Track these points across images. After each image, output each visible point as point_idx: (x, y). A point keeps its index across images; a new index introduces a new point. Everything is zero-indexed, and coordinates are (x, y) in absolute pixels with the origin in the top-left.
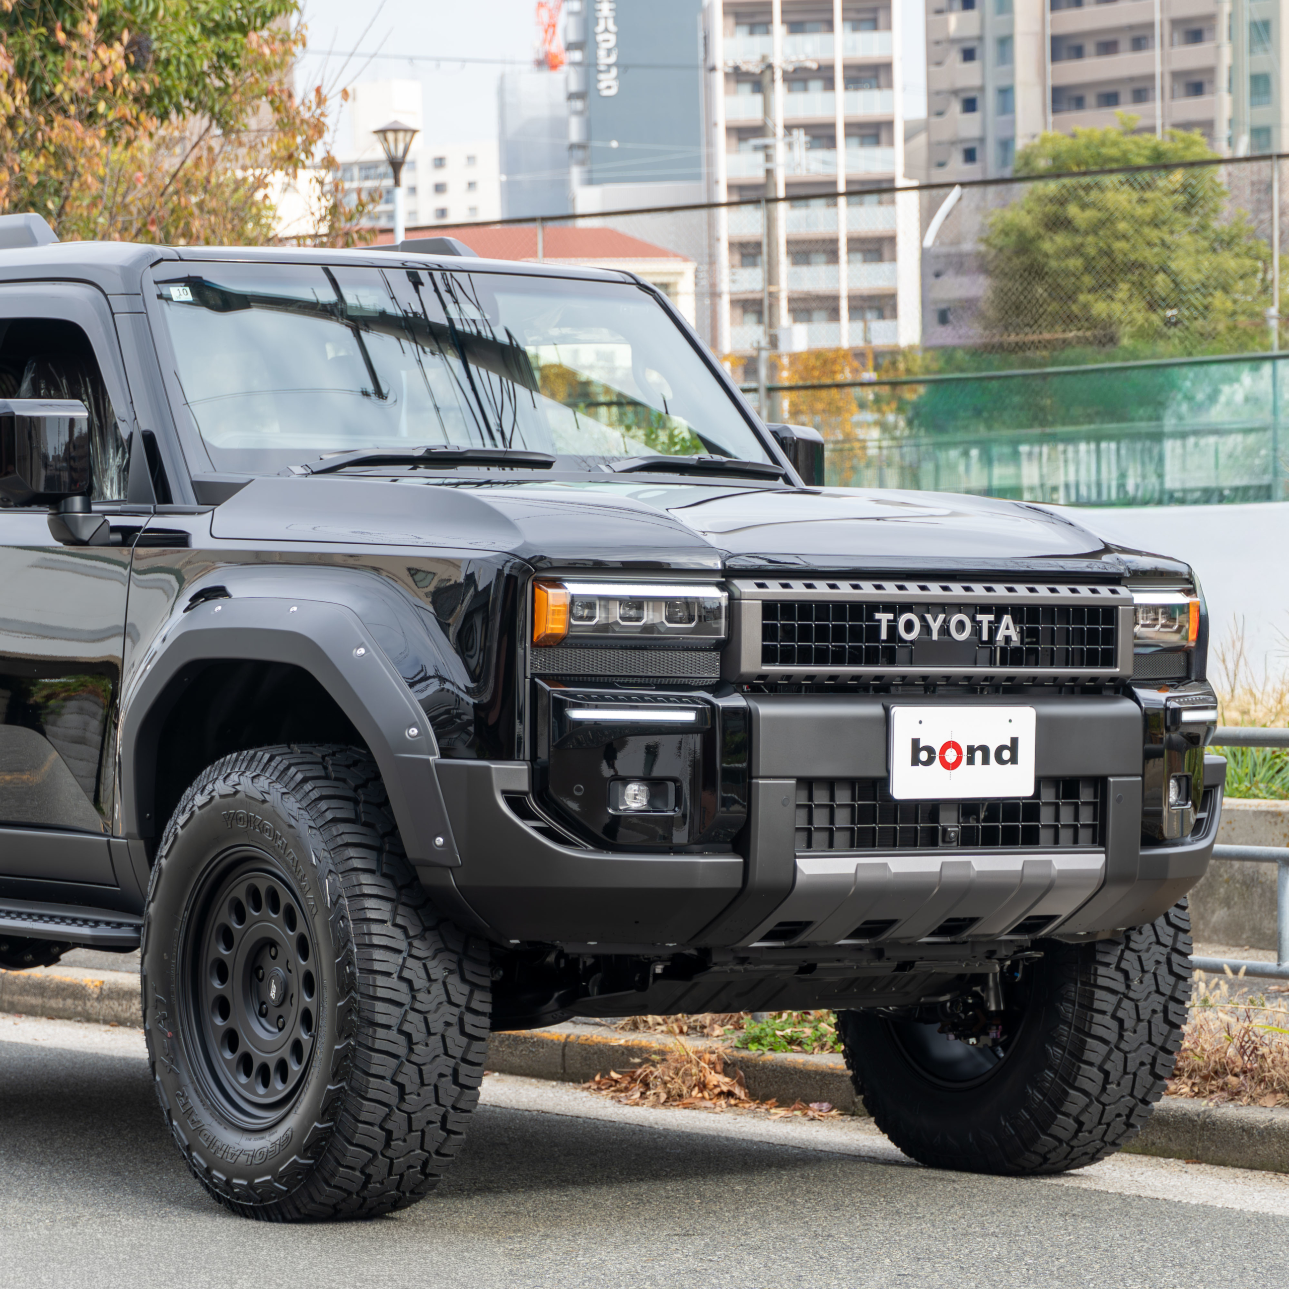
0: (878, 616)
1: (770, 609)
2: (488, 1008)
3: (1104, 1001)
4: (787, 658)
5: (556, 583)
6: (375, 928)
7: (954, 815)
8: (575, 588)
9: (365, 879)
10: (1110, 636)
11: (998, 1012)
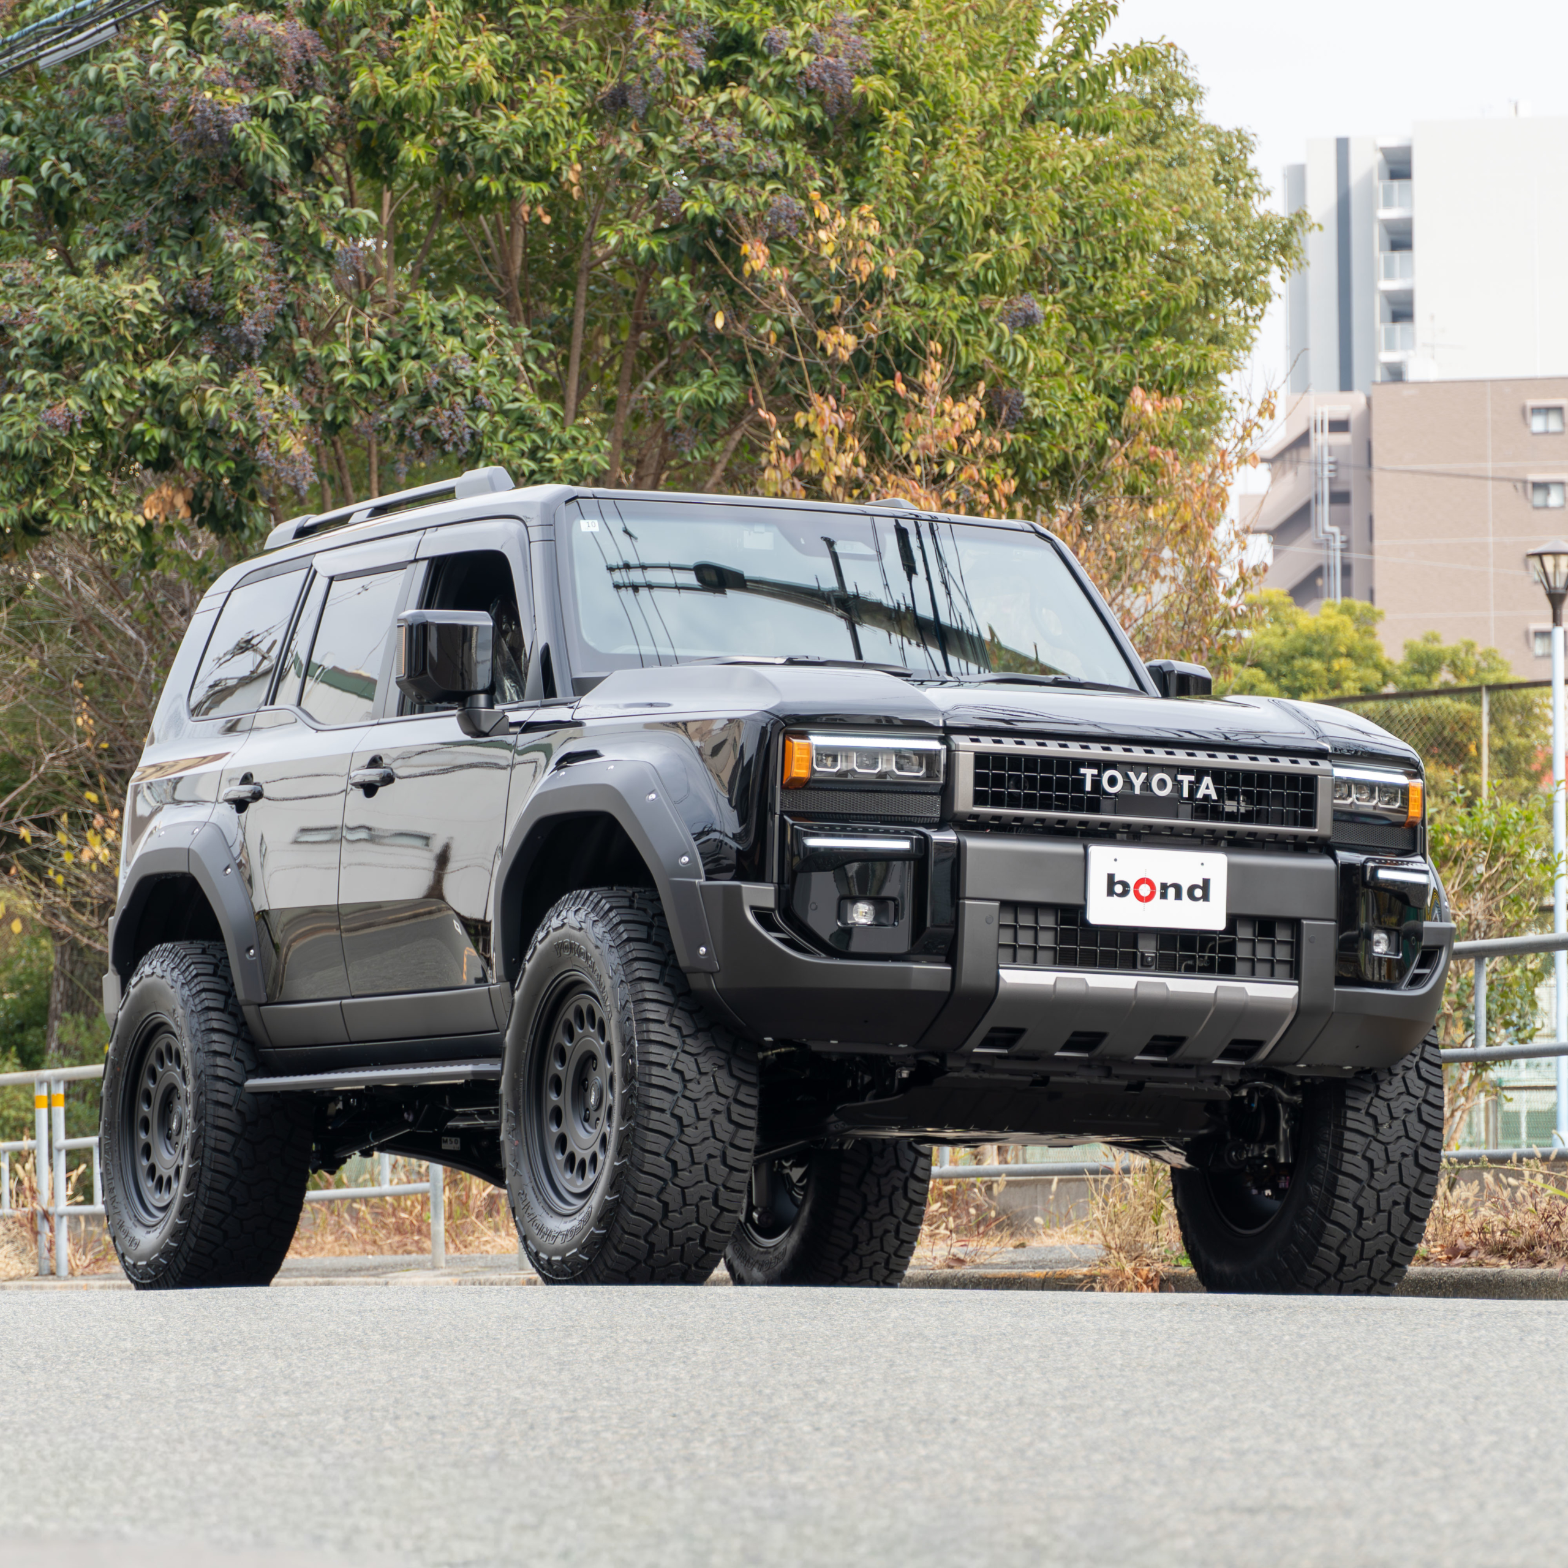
0: (1083, 771)
1: (981, 759)
2: (754, 1101)
3: (1351, 1141)
4: (998, 801)
5: (803, 735)
6: (653, 1027)
7: (1153, 943)
8: (818, 740)
9: (647, 986)
10: (1310, 801)
11: (1286, 1164)
